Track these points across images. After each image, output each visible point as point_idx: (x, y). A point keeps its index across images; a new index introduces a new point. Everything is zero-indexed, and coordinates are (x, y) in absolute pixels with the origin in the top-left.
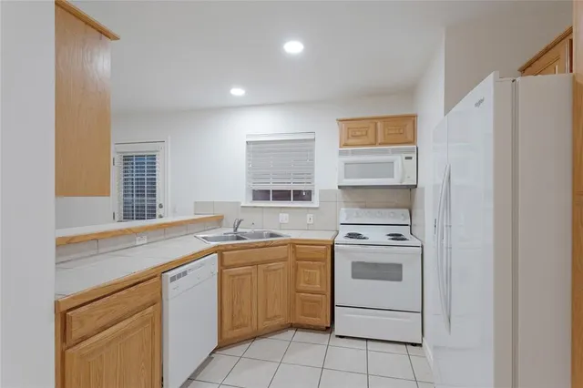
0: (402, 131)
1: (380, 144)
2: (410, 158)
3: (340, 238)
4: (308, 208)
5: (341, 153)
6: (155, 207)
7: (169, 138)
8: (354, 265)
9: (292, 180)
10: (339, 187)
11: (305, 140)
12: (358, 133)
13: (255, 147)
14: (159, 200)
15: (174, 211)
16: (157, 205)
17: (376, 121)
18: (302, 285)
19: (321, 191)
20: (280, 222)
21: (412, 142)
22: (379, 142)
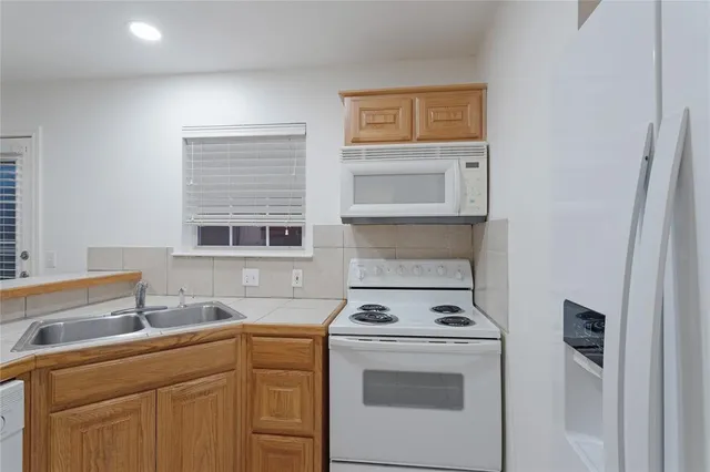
0: (459, 116)
1: (419, 140)
2: (476, 165)
3: (343, 323)
4: (295, 259)
5: (347, 155)
6: (13, 258)
7: (40, 128)
8: (369, 376)
9: (269, 209)
10: (346, 220)
11: (289, 137)
12: (380, 119)
13: (200, 148)
14: (21, 244)
15: (50, 266)
16: (18, 254)
17: (412, 96)
18: (265, 419)
19: (316, 228)
20: (244, 283)
21: (479, 136)
22: (418, 134)
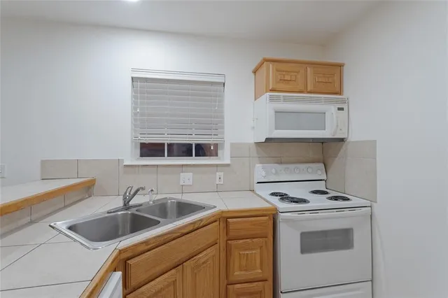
1: (309, 92)
2: (342, 109)
4: (217, 166)
5: (272, 99)
8: (304, 236)
9: (194, 131)
11: (212, 83)
12: (288, 78)
17: (306, 66)
18: (238, 274)
19: (232, 145)
20: (182, 183)
21: (340, 93)
22: (309, 89)
